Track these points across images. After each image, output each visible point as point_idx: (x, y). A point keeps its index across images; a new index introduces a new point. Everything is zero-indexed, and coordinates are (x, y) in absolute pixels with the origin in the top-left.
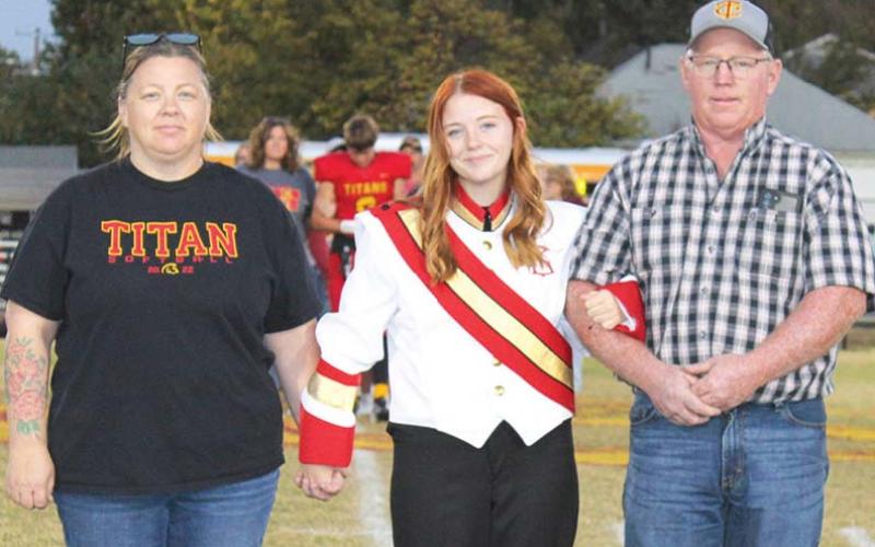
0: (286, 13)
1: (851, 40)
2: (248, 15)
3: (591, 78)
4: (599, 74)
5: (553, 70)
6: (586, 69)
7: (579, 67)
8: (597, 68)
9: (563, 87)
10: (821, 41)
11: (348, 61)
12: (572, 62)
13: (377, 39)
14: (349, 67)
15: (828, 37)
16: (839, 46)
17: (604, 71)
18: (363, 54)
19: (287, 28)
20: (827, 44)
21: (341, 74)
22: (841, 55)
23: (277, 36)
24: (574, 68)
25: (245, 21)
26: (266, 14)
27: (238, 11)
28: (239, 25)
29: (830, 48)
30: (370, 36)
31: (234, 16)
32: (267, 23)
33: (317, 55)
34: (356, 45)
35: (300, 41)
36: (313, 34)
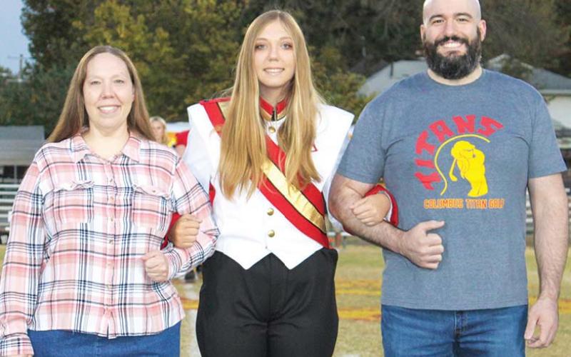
0: (169, 43)
1: (516, 57)
2: (145, 45)
3: (355, 81)
4: (361, 79)
5: (333, 77)
6: (353, 77)
7: (349, 75)
8: (359, 76)
9: (339, 88)
10: (498, 59)
11: (206, 73)
12: (344, 72)
13: (225, 59)
14: (207, 76)
15: (502, 56)
16: (510, 61)
17: (364, 77)
18: (216, 68)
19: (169, 53)
20: (503, 60)
21: (203, 80)
22: (511, 66)
23: (163, 58)
24: (346, 76)
25: (142, 49)
26: (156, 44)
27: (138, 43)
28: (139, 51)
29: (504, 62)
30: (220, 57)
31: (136, 46)
32: (157, 50)
33: (188, 69)
34: (211, 63)
35: (177, 60)
36: (185, 56)
